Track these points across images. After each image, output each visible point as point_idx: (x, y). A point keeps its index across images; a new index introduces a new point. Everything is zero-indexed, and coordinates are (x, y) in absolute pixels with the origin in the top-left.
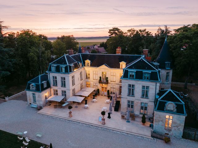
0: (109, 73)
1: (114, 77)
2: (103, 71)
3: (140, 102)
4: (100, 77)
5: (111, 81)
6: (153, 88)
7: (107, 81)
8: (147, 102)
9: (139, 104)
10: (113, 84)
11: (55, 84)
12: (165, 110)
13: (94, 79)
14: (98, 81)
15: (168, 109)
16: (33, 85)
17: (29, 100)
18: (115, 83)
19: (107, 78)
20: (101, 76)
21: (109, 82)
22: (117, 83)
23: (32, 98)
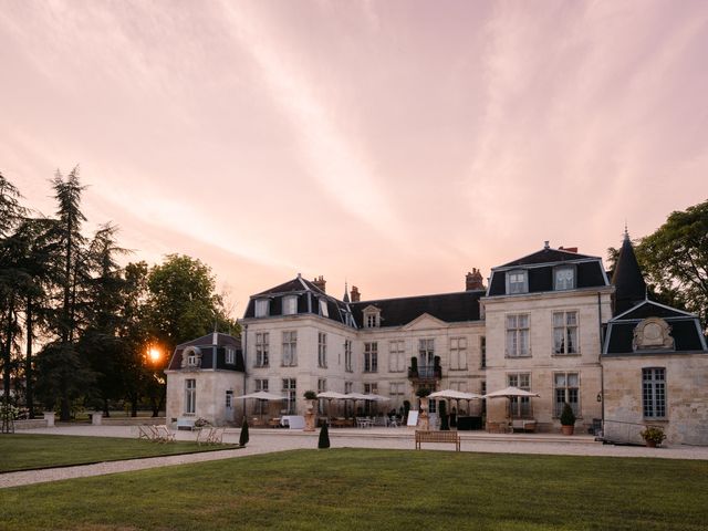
0: (444, 339)
1: (462, 353)
2: (425, 335)
3: (550, 372)
4: (414, 360)
5: (451, 370)
6: (590, 316)
7: (438, 368)
8: (574, 370)
9: (549, 382)
10: (458, 380)
11: (263, 360)
12: (635, 348)
13: (391, 372)
14: (406, 374)
15: (646, 342)
16: (192, 353)
17: (172, 407)
18: (464, 373)
19: (438, 359)
20: (417, 355)
21: (444, 371)
22: (472, 374)
23: (183, 400)
